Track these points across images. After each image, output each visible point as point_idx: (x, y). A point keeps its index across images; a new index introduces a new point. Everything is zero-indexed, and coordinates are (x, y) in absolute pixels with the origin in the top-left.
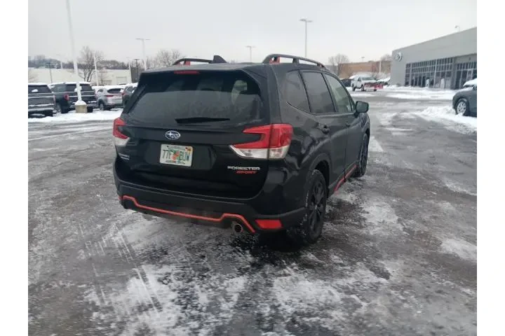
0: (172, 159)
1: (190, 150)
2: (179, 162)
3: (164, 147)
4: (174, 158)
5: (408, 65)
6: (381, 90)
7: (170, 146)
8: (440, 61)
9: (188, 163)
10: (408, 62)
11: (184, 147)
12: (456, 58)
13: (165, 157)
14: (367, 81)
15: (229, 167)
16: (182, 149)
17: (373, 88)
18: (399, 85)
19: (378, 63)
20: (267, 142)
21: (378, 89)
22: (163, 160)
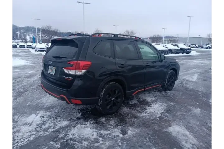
1: (55, 69)
3: (50, 67)
9: (54, 74)
15: (63, 76)
20: (75, 68)
22: (49, 72)
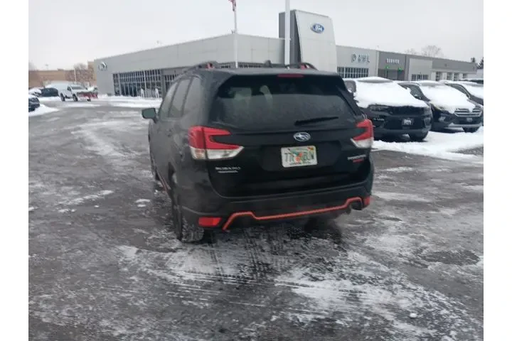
0: (296, 161)
1: (312, 149)
2: (304, 163)
3: (284, 151)
4: (298, 159)
5: (115, 76)
6: (96, 100)
7: (292, 148)
8: (148, 72)
9: (314, 162)
10: (114, 72)
11: (306, 148)
12: (162, 70)
13: (289, 159)
14: (80, 91)
15: (349, 158)
16: (305, 149)
17: (87, 98)
18: (109, 95)
19: (71, 71)
21: (92, 99)
22: (286, 163)
